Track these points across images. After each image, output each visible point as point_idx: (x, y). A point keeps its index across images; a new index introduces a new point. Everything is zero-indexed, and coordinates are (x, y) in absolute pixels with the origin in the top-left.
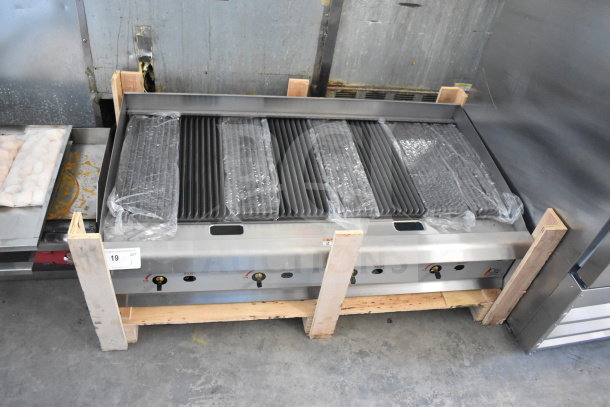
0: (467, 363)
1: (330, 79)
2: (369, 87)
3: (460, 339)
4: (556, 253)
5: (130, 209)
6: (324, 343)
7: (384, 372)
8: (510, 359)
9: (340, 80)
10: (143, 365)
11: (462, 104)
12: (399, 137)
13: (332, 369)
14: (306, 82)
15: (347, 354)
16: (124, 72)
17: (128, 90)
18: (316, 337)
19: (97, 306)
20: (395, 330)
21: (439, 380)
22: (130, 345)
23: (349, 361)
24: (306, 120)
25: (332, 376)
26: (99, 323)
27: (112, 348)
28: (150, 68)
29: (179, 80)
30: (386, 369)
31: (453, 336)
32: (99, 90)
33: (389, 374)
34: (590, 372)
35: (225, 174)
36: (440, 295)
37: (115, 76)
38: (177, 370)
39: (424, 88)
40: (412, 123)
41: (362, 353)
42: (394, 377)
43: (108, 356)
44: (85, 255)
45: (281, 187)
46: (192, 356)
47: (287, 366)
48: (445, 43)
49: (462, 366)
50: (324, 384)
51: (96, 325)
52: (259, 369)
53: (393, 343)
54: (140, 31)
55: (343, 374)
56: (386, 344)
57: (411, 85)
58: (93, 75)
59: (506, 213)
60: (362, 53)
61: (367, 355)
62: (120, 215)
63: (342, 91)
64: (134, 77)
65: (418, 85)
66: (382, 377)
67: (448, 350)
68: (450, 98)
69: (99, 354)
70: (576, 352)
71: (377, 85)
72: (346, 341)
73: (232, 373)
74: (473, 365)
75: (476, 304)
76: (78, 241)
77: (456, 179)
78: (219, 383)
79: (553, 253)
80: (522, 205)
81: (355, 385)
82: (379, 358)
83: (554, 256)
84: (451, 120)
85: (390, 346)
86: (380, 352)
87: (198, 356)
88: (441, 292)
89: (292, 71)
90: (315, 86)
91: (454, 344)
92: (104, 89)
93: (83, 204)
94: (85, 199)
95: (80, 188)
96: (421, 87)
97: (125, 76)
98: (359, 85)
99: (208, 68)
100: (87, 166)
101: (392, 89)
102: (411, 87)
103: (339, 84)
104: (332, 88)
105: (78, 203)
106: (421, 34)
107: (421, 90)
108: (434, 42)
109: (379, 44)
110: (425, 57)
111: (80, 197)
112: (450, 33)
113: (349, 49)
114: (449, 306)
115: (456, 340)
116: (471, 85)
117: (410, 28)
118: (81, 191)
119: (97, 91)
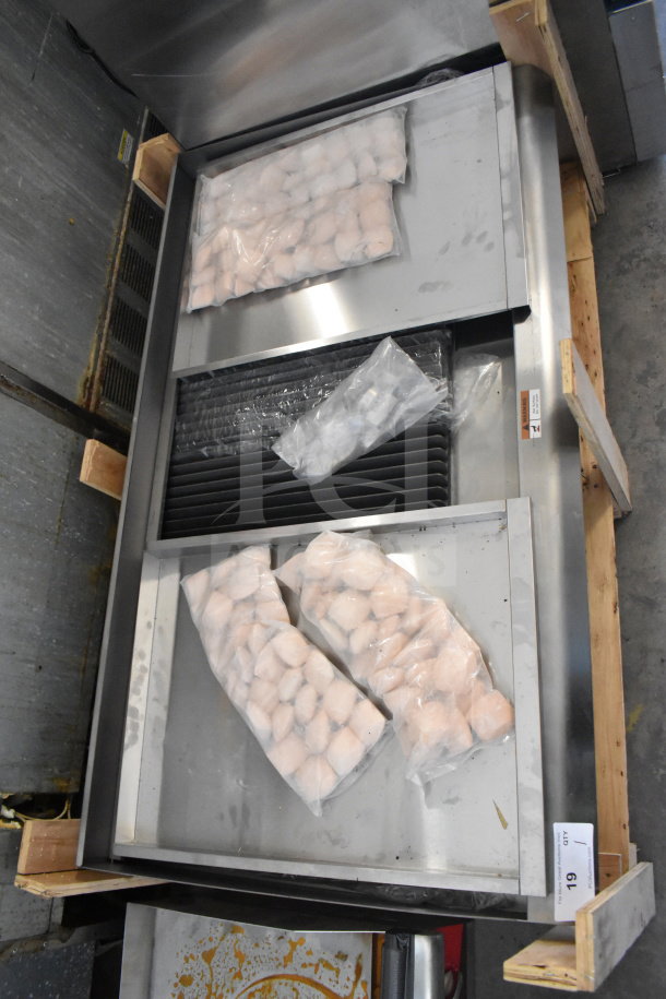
1: (76, 402)
2: (101, 327)
3: (635, 255)
9: (80, 381)
11: (178, 150)
16: (22, 866)
31: (627, 265)
32: (43, 927)
36: (574, 265)
39: (119, 223)
48: (46, 144)
53: (640, 367)
56: (642, 379)
57: (108, 242)
60: (36, 318)
63: (103, 381)
64: (36, 840)
65: (111, 230)
67: (655, 276)
68: (156, 173)
71: (100, 311)
85: (648, 372)
88: (569, 263)
91: (643, 265)
92: (43, 918)
93: (328, 965)
94: (315, 961)
95: (281, 971)
96: (114, 224)
97: (30, 863)
98: (95, 345)
99: (30, 662)
100: (215, 959)
101: (110, 281)
102: (113, 244)
103: (88, 385)
104: (93, 403)
105: (325, 977)
106: (20, 183)
107: (120, 228)
108: (40, 165)
109: (26, 275)
110: (64, 193)
111: (308, 972)
112: (29, 126)
113: (26, 342)
114: (592, 255)
115: (635, 260)
116: (125, 132)
117: (5, 201)
118: (288, 971)
119: (45, 936)
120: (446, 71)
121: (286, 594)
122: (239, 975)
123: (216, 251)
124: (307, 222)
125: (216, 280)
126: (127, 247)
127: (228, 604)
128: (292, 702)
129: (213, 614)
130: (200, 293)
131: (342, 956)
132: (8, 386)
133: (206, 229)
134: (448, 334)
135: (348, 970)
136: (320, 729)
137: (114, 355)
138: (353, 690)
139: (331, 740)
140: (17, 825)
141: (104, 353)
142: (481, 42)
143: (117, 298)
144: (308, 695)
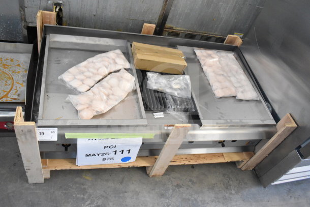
0: (233, 192)
1: (166, 25)
2: (187, 31)
3: (230, 178)
4: (289, 138)
6: (157, 180)
7: (190, 197)
8: (255, 190)
10: (54, 192)
11: (239, 46)
13: (162, 195)
14: (154, 26)
15: (170, 186)
16: (44, 12)
17: (46, 23)
18: (153, 176)
19: (28, 161)
20: (196, 173)
21: (219, 202)
22: (46, 179)
23: (171, 190)
25: (162, 199)
26: (29, 169)
27: (35, 182)
28: (60, 10)
29: (77, 19)
30: (191, 195)
31: (226, 176)
32: (27, 21)
33: (193, 198)
34: (295, 198)
36: (222, 155)
37: (39, 14)
38: (74, 195)
39: (217, 34)
41: (178, 186)
42: (195, 200)
43: (32, 187)
44: (25, 134)
46: (83, 187)
47: (137, 193)
49: (231, 194)
50: (158, 204)
51: (26, 171)
52: (121, 195)
53: (195, 180)
55: (168, 198)
56: (191, 181)
58: (24, 11)
60: (186, 11)
61: (181, 187)
63: (172, 32)
64: (51, 15)
66: (189, 200)
67: (224, 184)
68: (232, 41)
69: (27, 185)
70: (288, 187)
71: (192, 30)
72: (169, 179)
73: (106, 198)
74: (237, 193)
75: (241, 160)
76: (21, 126)
78: (99, 204)
79: (287, 137)
81: (175, 205)
82: (187, 189)
83: (287, 139)
85: (193, 182)
86: (188, 186)
87: (86, 187)
88: (222, 153)
89: (146, 19)
90: (158, 29)
91: (227, 181)
92: (30, 21)
93: (16, 92)
94: (17, 89)
95: (14, 81)
96: (216, 33)
97: (45, 14)
98: (182, 29)
99: (96, 13)
100: (18, 67)
101: (201, 33)
102: (211, 33)
103: (171, 28)
104: (167, 30)
105: (13, 91)
106: (221, 3)
108: (227, 9)
109: (197, 7)
110: (221, 17)
111: (14, 87)
113: (179, 8)
114: (226, 161)
115: (228, 179)
116: (243, 34)
118: (14, 83)
119: (26, 21)
120: (271, 109)
121: (118, 71)
122: (13, 72)
123: (212, 55)
124: (223, 75)
125: (204, 56)
127: (114, 57)
128: (88, 71)
129: (111, 54)
130: (200, 53)
131: (19, 95)
132: (166, 2)
133: (218, 54)
134: (194, 110)
135: (16, 97)
136: (82, 77)
138: (92, 85)
139: (78, 79)
140: (54, 11)
141: (180, 32)
142: (280, 115)
143: (196, 35)
144: (91, 74)
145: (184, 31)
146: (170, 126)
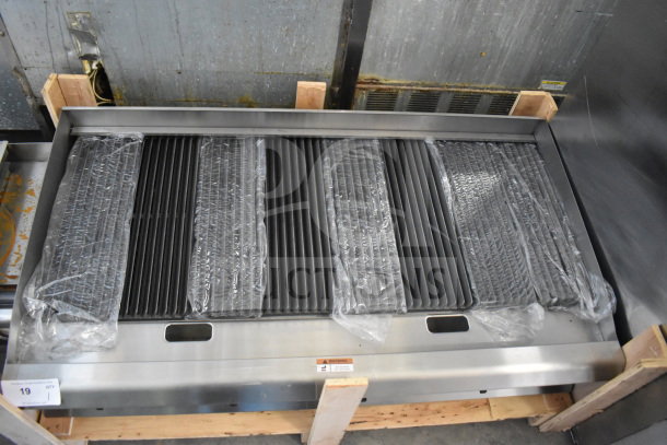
1: (360, 75)
2: (417, 85)
5: (55, 304)
9: (375, 76)
11: (548, 118)
12: (450, 171)
14: (322, 86)
16: (62, 76)
24: (321, 139)
28: (101, 66)
35: (194, 240)
36: (485, 402)
39: (494, 87)
40: (473, 142)
45: (272, 262)
48: (532, 28)
54: (76, 19)
57: (478, 82)
58: (24, 76)
59: (591, 305)
60: (406, 40)
62: (41, 314)
63: (379, 91)
65: (488, 83)
68: (531, 108)
71: (427, 83)
75: (533, 416)
77: (525, 245)
80: (614, 300)
84: (531, 138)
88: (487, 398)
90: (337, 89)
96: (492, 85)
97: (64, 80)
98: (403, 82)
99: (181, 66)
101: (450, 87)
102: (478, 86)
103: (374, 81)
104: (364, 86)
106: (496, 14)
107: (492, 89)
108: (516, 26)
109: (433, 29)
110: (501, 46)
112: (542, 14)
113: (387, 36)
116: (565, 83)
117: (480, 6)
119: (34, 97)
126: (479, 96)
137: (400, 97)
140: (88, 71)
141: (398, 90)
143: (440, 93)
145: (408, 85)
146: (332, 362)
